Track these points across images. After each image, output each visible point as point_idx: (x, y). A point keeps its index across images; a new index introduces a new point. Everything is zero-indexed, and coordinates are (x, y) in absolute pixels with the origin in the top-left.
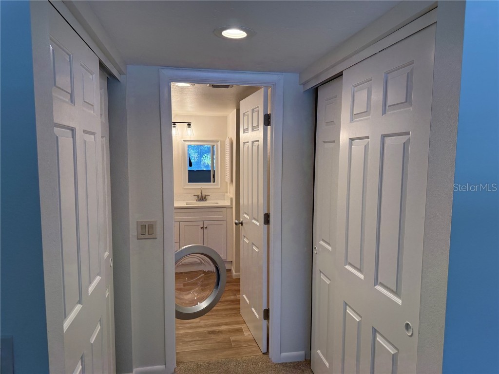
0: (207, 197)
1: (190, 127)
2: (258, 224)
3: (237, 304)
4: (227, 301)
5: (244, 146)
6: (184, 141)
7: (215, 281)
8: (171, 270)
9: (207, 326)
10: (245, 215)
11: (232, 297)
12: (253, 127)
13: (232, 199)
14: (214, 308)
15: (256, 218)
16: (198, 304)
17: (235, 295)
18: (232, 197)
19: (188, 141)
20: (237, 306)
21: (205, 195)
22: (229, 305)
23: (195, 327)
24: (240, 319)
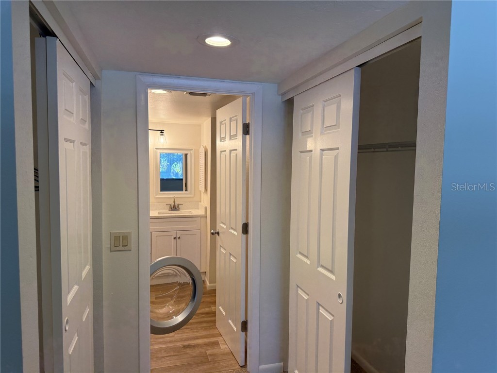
0: (180, 206)
1: (163, 135)
2: (235, 233)
3: (212, 316)
4: (202, 314)
5: (221, 154)
6: (156, 148)
7: (192, 293)
8: (146, 282)
9: (181, 340)
10: (222, 225)
11: (207, 310)
12: (230, 136)
13: (206, 208)
14: (191, 321)
15: (234, 228)
16: (173, 318)
17: (210, 307)
18: (206, 206)
19: (161, 149)
20: (213, 319)
21: (178, 205)
22: (204, 317)
23: (170, 342)
24: (216, 332)
